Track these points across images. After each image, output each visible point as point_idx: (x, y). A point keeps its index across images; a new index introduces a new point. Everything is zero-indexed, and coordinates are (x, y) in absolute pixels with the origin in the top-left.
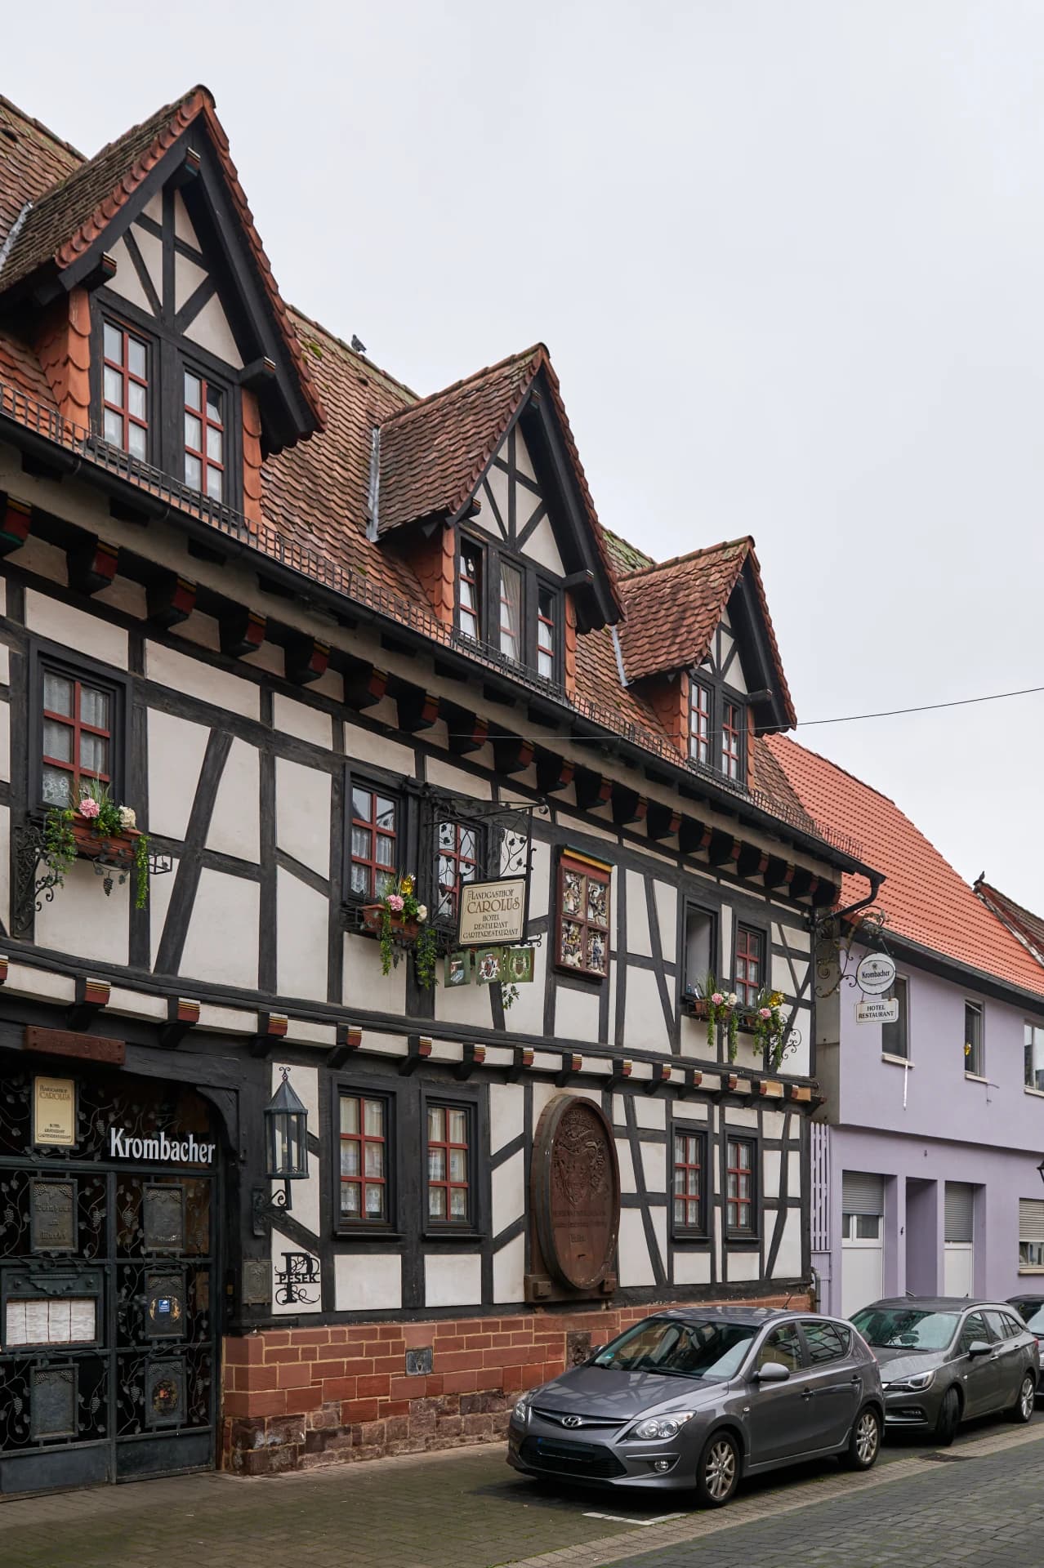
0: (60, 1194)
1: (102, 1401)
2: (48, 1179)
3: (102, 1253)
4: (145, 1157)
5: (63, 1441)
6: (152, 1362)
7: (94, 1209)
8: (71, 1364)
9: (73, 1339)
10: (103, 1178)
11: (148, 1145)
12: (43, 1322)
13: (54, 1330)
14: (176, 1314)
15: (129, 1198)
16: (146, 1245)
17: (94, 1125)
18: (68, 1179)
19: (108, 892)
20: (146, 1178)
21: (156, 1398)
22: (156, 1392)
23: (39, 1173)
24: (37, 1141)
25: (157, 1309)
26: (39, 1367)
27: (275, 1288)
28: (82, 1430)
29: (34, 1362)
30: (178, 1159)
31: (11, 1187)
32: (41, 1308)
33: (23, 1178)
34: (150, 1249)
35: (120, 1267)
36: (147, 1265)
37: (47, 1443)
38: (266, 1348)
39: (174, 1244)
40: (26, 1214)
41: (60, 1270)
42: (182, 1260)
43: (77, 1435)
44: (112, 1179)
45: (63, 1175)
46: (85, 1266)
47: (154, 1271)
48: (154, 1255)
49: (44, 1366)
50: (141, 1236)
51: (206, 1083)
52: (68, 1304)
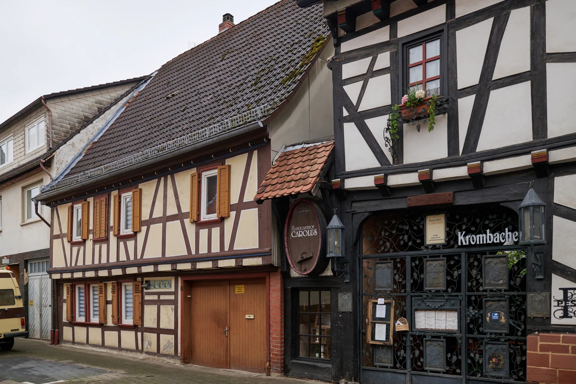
0: (438, 265)
1: (458, 358)
2: (431, 259)
3: (459, 290)
4: (478, 243)
5: (439, 372)
6: (487, 344)
7: (455, 270)
8: (442, 339)
9: (447, 328)
10: (459, 256)
11: (480, 237)
12: (433, 320)
13: (438, 323)
14: (503, 320)
15: (476, 263)
16: (483, 285)
17: (454, 232)
18: (441, 258)
19: (419, 131)
20: (483, 253)
21: (491, 362)
22: (490, 359)
23: (428, 257)
24: (427, 243)
25: (491, 317)
26: (427, 338)
27: (553, 309)
28: (448, 369)
29: (425, 337)
30: (498, 241)
31: (416, 264)
32: (432, 314)
33: (421, 259)
34: (486, 288)
35: (469, 297)
36: (483, 295)
37: (431, 372)
38: (540, 343)
39: (502, 285)
40: (422, 274)
41: (438, 298)
42: (506, 293)
43: (445, 371)
44: (463, 256)
45: (439, 256)
46: (448, 296)
47: (488, 299)
48: (488, 291)
49: (429, 338)
50: (481, 282)
51: (505, 200)
52: (445, 313)
